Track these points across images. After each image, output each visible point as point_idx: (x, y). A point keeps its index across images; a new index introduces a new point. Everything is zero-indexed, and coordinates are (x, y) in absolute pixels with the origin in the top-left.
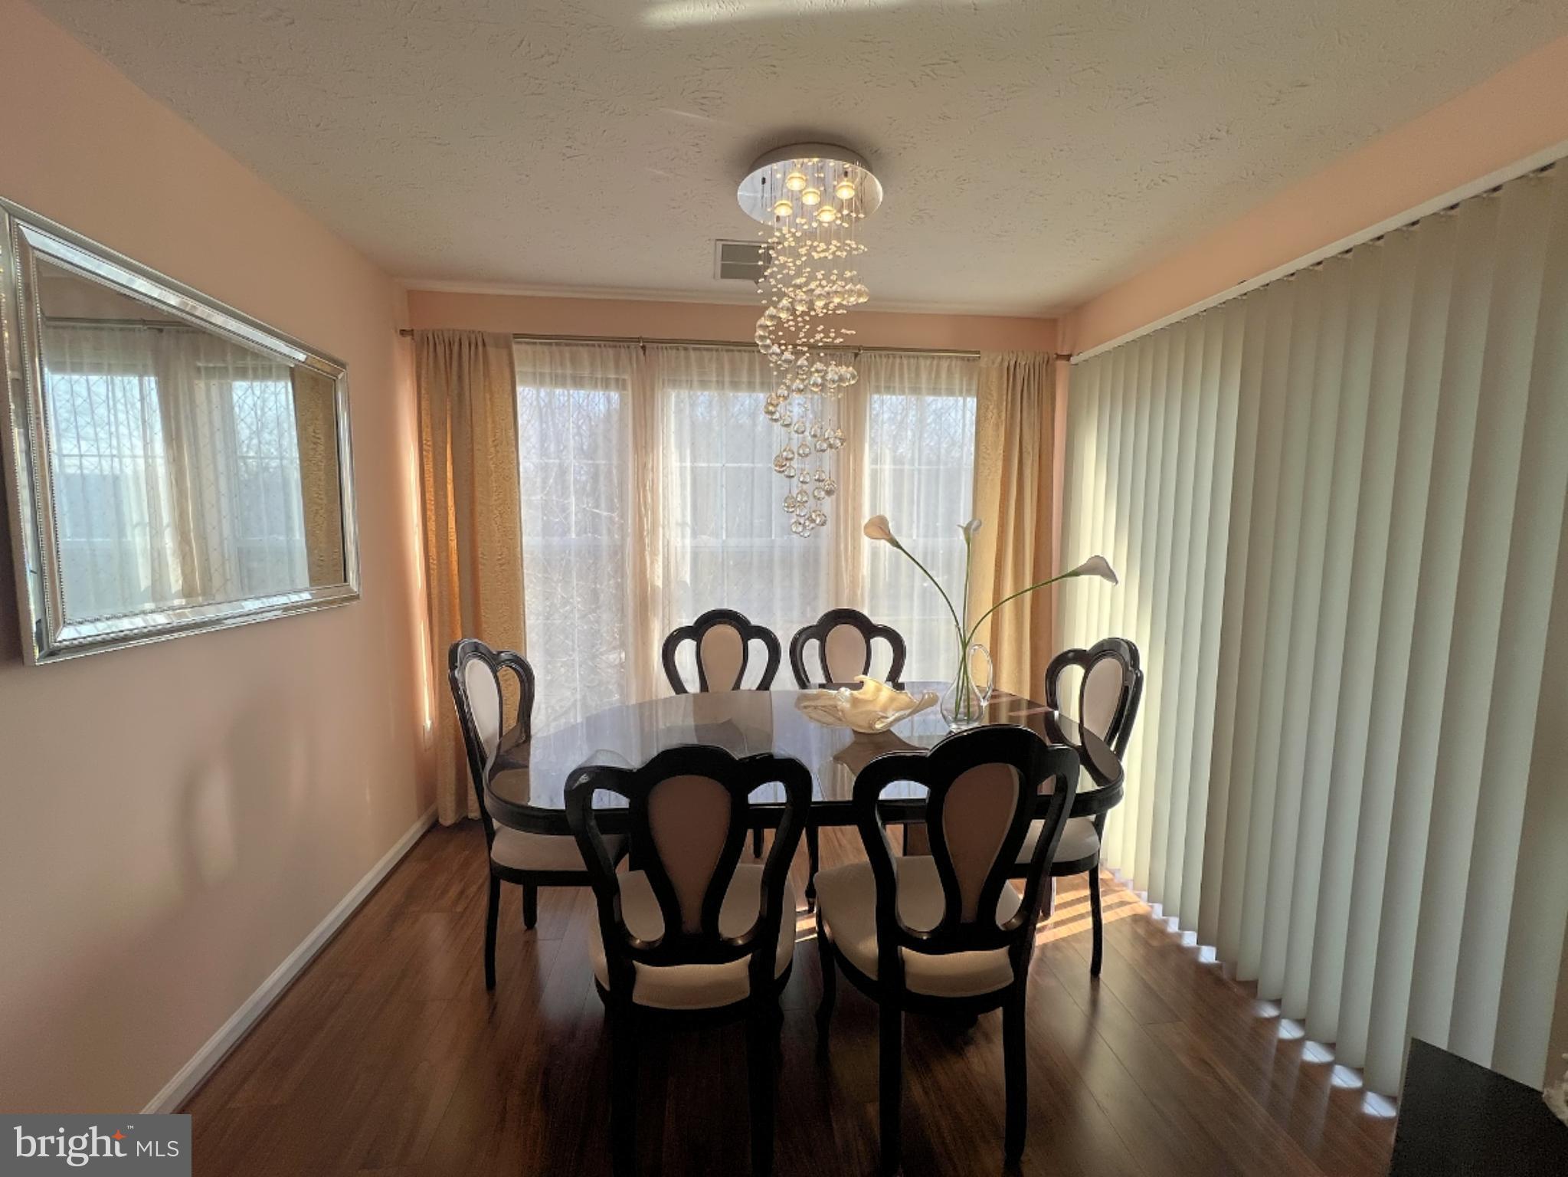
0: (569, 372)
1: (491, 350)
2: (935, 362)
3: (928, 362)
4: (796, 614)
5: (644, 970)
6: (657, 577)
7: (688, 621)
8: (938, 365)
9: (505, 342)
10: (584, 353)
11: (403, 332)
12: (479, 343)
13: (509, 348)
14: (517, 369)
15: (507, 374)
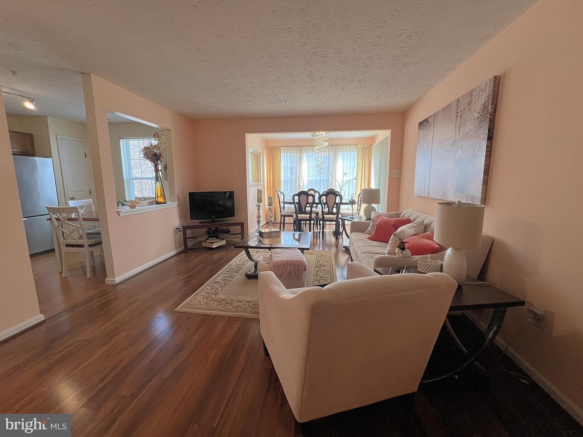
1: (277, 149)
2: (350, 147)
11: (265, 147)
15: (280, 151)
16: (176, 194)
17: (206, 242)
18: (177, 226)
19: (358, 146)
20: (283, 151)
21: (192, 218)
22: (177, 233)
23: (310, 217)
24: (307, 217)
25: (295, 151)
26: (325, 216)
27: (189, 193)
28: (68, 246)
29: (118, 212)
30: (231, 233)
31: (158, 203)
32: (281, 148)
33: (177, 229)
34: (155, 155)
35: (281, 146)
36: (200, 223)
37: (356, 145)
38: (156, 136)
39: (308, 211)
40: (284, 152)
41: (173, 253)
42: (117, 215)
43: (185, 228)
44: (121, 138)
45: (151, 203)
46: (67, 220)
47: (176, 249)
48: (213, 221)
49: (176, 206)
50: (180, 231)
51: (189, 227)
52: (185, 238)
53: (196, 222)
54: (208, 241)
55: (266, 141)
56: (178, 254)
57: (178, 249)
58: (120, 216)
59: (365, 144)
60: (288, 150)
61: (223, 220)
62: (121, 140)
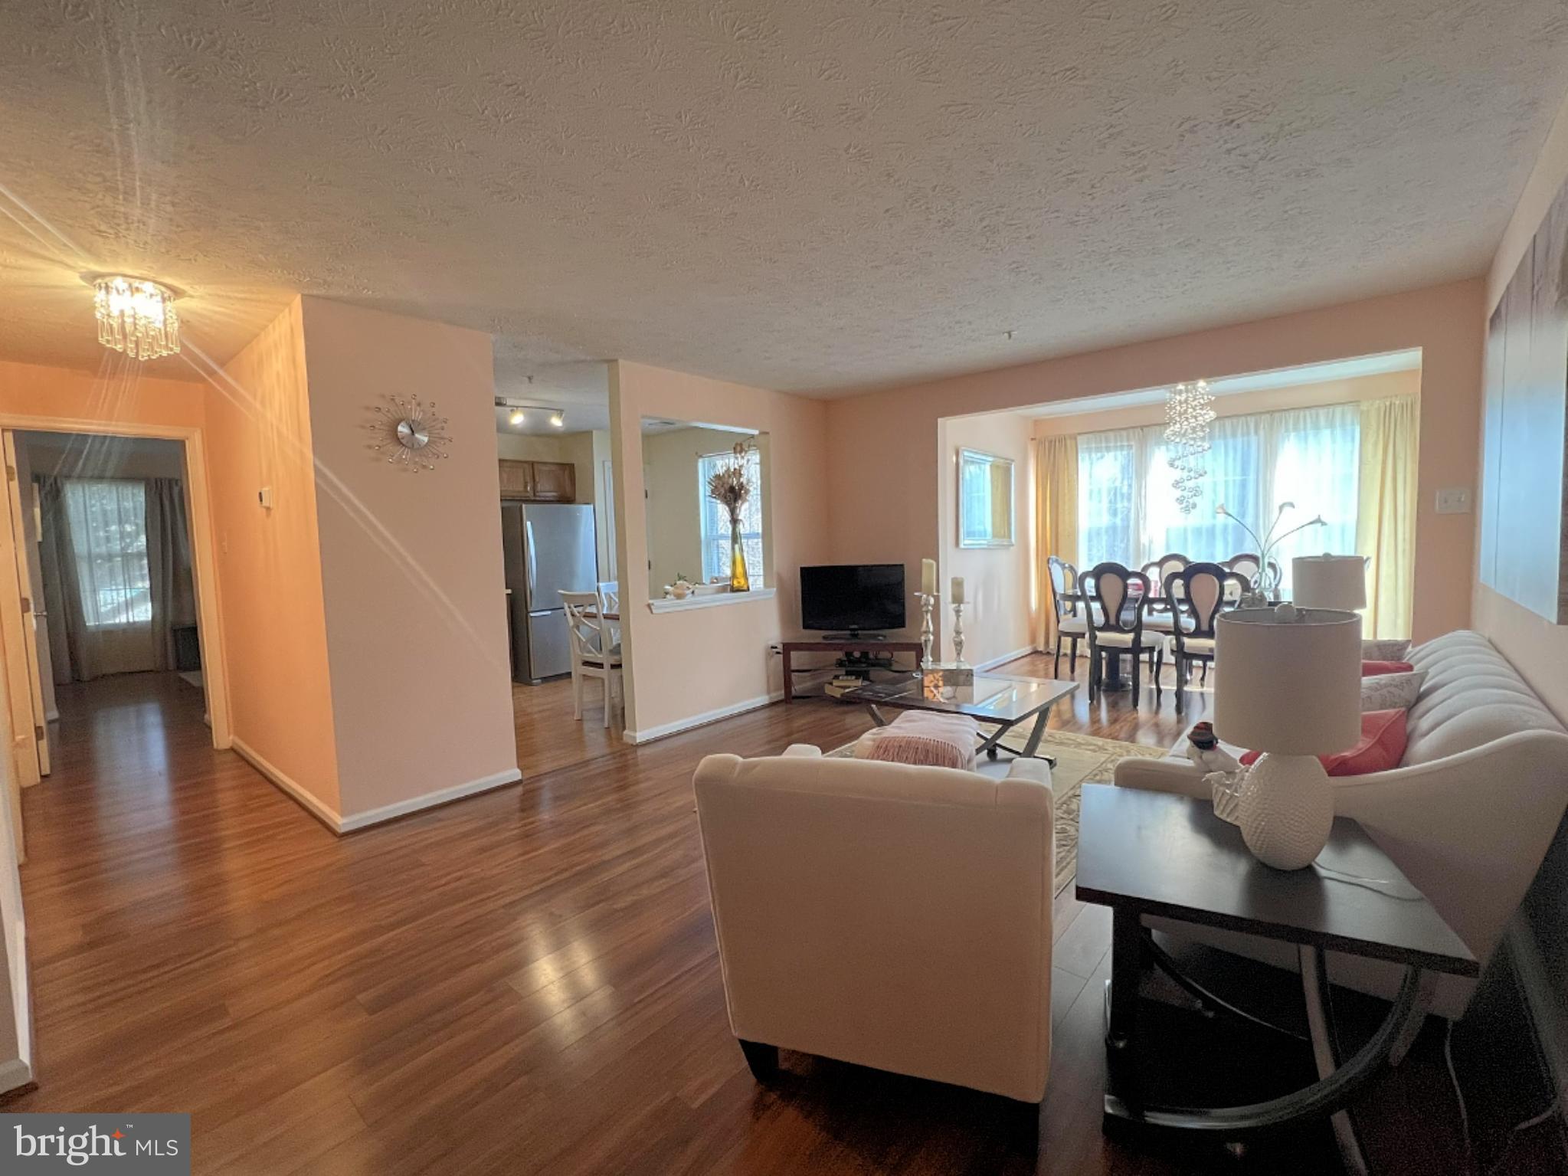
0: (1104, 445)
1: (1068, 442)
2: (1331, 410)
3: (1326, 410)
4: (1230, 550)
5: (1097, 633)
6: (1144, 540)
7: (1157, 559)
8: (1334, 412)
9: (1074, 437)
10: (1111, 435)
11: (1032, 439)
12: (1062, 440)
13: (1075, 439)
14: (1079, 447)
15: (1074, 449)
16: (775, 569)
17: (831, 684)
18: (773, 643)
19: (1364, 407)
20: (1085, 446)
21: (806, 627)
22: (772, 656)
23: (1137, 640)
24: (1126, 642)
25: (1125, 444)
26: (1186, 641)
27: (802, 569)
28: (586, 663)
29: (649, 606)
30: (894, 668)
31: (734, 590)
32: (1079, 438)
33: (773, 647)
34: (732, 489)
35: (1079, 434)
36: (825, 638)
37: (1356, 402)
38: (738, 449)
39: (1125, 623)
40: (1089, 450)
41: (763, 700)
42: (648, 611)
43: (788, 648)
44: (701, 456)
45: (723, 589)
46: (584, 616)
47: (769, 692)
48: (855, 636)
49: (772, 596)
50: (778, 653)
51: (798, 647)
52: (788, 671)
53: (815, 636)
54: (836, 683)
55: (1037, 422)
56: (773, 704)
57: (774, 695)
58: (652, 612)
59: (1396, 396)
60: (1101, 441)
61: (879, 635)
62: (700, 460)
